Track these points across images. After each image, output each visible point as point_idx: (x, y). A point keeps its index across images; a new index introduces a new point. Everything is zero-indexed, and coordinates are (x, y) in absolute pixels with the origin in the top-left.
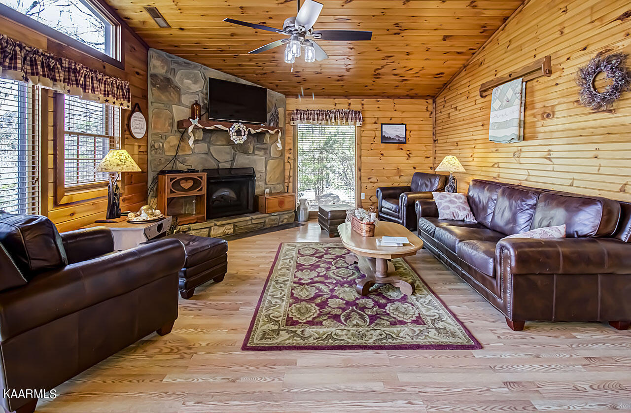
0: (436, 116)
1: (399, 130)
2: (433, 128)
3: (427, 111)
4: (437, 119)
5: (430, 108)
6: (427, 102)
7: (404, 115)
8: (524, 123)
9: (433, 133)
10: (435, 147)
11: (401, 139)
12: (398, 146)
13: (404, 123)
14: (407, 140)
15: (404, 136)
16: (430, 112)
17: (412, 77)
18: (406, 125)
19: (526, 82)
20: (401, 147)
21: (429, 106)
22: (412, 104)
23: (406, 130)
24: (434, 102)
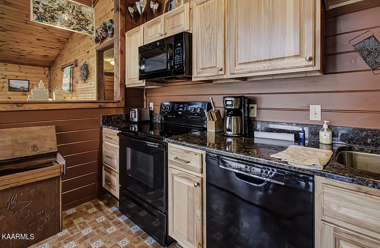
0: (51, 77)
1: (23, 84)
2: (49, 84)
3: (45, 74)
4: (51, 79)
5: (47, 73)
6: (45, 69)
7: (27, 75)
8: (73, 85)
9: (49, 86)
10: (50, 94)
11: (25, 89)
12: (23, 93)
13: (28, 80)
14: (30, 90)
15: (28, 88)
16: (47, 75)
17: (27, 54)
18: (29, 81)
19: (73, 68)
20: (25, 94)
21: (46, 72)
22: (34, 69)
23: (29, 84)
24: (50, 70)
